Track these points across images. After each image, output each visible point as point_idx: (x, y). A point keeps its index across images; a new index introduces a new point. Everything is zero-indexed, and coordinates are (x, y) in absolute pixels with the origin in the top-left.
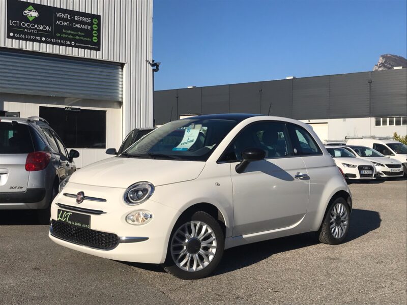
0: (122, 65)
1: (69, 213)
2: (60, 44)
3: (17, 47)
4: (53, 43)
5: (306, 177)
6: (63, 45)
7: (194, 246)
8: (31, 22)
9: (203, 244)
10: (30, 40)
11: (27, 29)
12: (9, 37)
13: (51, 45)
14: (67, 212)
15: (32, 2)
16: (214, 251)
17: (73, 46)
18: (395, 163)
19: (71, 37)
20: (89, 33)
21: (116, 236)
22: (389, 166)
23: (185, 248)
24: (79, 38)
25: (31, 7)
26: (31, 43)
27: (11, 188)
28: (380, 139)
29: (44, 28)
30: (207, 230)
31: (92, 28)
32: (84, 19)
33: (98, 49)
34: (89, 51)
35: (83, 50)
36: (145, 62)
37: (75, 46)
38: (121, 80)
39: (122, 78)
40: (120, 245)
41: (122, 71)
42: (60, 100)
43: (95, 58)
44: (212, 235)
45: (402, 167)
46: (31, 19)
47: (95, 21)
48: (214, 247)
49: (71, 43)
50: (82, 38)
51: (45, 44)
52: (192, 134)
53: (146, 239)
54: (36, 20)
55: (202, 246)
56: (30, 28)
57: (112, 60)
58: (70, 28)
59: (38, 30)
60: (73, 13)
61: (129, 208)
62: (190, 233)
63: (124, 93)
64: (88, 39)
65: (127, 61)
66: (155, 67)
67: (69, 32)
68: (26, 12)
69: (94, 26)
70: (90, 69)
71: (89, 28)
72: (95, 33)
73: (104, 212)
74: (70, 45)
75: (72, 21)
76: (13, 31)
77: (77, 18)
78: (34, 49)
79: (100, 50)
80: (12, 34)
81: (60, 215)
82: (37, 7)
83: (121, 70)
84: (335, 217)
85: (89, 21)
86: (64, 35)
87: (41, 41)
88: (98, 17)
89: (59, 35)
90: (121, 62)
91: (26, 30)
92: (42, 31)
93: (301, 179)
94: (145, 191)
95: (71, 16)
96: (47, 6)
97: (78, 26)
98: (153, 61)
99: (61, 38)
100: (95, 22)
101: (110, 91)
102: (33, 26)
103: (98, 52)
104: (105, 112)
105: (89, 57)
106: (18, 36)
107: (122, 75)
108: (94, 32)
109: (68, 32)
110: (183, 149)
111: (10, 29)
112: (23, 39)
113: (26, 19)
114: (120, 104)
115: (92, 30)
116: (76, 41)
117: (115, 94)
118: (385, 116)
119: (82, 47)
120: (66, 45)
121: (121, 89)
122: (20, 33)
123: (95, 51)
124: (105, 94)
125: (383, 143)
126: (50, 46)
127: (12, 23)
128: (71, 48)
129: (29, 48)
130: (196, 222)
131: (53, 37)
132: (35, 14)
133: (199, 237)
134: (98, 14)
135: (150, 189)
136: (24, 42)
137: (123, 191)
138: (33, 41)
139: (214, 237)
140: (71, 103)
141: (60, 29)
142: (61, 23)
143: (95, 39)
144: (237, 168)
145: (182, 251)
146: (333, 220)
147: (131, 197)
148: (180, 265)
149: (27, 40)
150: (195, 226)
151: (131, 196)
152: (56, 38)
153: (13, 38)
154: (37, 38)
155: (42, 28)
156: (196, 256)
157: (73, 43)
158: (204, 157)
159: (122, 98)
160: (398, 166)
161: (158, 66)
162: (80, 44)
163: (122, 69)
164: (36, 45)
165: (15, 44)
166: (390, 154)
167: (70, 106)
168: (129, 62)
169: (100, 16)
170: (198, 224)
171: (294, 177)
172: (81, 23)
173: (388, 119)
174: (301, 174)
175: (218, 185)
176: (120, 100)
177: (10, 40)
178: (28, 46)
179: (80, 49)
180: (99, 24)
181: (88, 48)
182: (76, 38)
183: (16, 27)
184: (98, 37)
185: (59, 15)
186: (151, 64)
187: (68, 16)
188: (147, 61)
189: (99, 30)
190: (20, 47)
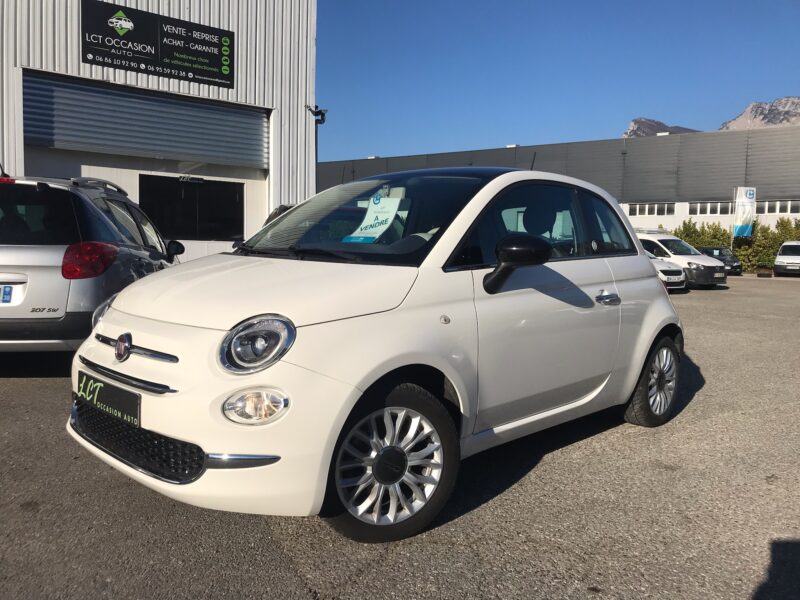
0: (268, 112)
1: (100, 385)
2: (170, 76)
3: (99, 78)
4: (159, 74)
5: (614, 300)
6: (175, 77)
7: (392, 465)
8: (121, 38)
9: (413, 460)
10: (121, 67)
11: (116, 48)
12: (85, 60)
13: (156, 77)
14: (96, 381)
15: (122, 4)
16: (436, 474)
17: (190, 80)
18: (673, 268)
19: (186, 64)
20: (216, 60)
21: (199, 449)
22: (665, 272)
23: (369, 471)
24: (200, 67)
25: (120, 14)
26: (123, 72)
27: (34, 310)
28: (649, 232)
29: (144, 48)
30: (420, 428)
31: (220, 51)
32: (207, 37)
33: (231, 86)
34: (216, 88)
35: (206, 86)
36: (304, 108)
37: (193, 80)
38: (266, 135)
39: (268, 133)
40: (210, 473)
41: (268, 122)
42: (171, 165)
43: (225, 99)
44: (433, 439)
45: (683, 274)
46: (121, 33)
47: (226, 40)
48: (436, 466)
49: (187, 74)
50: (205, 68)
51: (145, 75)
52: (382, 208)
53: (275, 459)
54: (129, 36)
55: (410, 464)
56: (120, 48)
57: (252, 104)
58: (185, 50)
59: (134, 52)
60: (190, 26)
61: (232, 382)
62: (382, 434)
63: (272, 157)
64: (215, 70)
65: (277, 105)
66: (319, 117)
67: (184, 56)
68: (114, 20)
69: (224, 48)
70: (217, 117)
71: (216, 51)
72: (224, 61)
73: (171, 388)
74: (186, 78)
75: (189, 39)
76: (92, 51)
77: (196, 35)
78: (128, 83)
79: (233, 88)
80: (90, 56)
81: (82, 385)
82: (131, 14)
83: (266, 120)
84: (655, 375)
85: (216, 40)
86: (175, 62)
87: (138, 70)
88: (230, 35)
89: (167, 61)
90: (266, 106)
91: (113, 51)
92: (140, 53)
93: (606, 303)
94: (272, 337)
95: (187, 32)
96: (147, 13)
97: (199, 48)
98: (316, 107)
99: (171, 66)
100: (226, 42)
101: (249, 152)
102: (124, 44)
103: (230, 90)
104: (243, 184)
105: (216, 98)
106: (101, 59)
107: (268, 127)
108: (224, 58)
109: (182, 56)
110: (366, 238)
111: (87, 47)
112: (109, 65)
113: (113, 33)
114: (266, 173)
115: (221, 54)
116: (195, 72)
117: (257, 158)
118: (643, 202)
119: (205, 82)
120: (180, 78)
121: (266, 150)
122: (101, 54)
123: (226, 89)
124: (240, 156)
125: (654, 239)
126: (153, 79)
127: (90, 38)
128: (187, 82)
129: (120, 81)
130: (395, 410)
131: (159, 63)
132: (128, 25)
133: (403, 444)
134: (231, 30)
135: (284, 334)
136: (111, 70)
137: (219, 338)
138: (127, 69)
139: (437, 444)
140: (190, 169)
141: (169, 51)
142: (171, 42)
143: (225, 70)
144: (487, 281)
145: (363, 478)
146: (653, 380)
147: (237, 353)
148: (357, 512)
149: (115, 67)
150: (394, 417)
151: (239, 349)
152: (164, 65)
153: (92, 62)
154: (132, 64)
155: (139, 48)
156: (395, 489)
157: (191, 75)
158: (414, 256)
159: (268, 164)
160: (677, 273)
161: (323, 115)
162: (202, 77)
163: (268, 118)
164: (131, 75)
165: (96, 73)
166: (664, 254)
167: (187, 175)
168: (279, 108)
169: (233, 33)
170: (401, 415)
171: (594, 300)
172: (203, 42)
173: (647, 206)
174: (606, 293)
175: (447, 321)
176: (266, 166)
177: (88, 65)
178: (119, 77)
179: (202, 85)
180: (231, 46)
181: (215, 84)
182: (195, 66)
183: (98, 44)
184: (231, 66)
185: (167, 28)
186: (312, 112)
187: (182, 31)
188: (306, 106)
189: (231, 56)
190: (105, 78)
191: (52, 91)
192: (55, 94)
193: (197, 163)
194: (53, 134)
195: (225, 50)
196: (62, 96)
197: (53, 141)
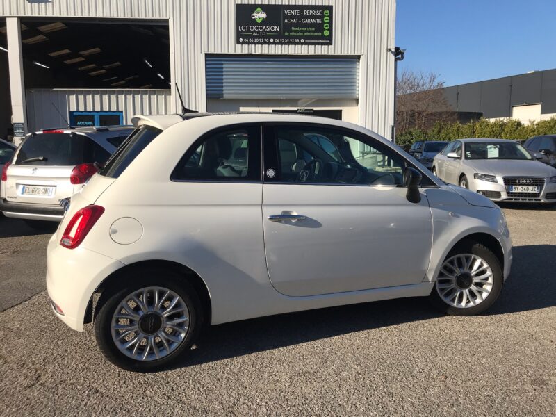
0: (359, 57)
2: (289, 44)
3: (247, 52)
4: (282, 44)
6: (292, 44)
8: (259, 25)
10: (259, 43)
11: (256, 32)
12: (238, 43)
13: (280, 46)
15: (260, 3)
17: (302, 44)
19: (300, 34)
20: (319, 27)
24: (309, 34)
25: (259, 9)
26: (260, 46)
29: (273, 28)
31: (322, 20)
32: (314, 13)
33: (330, 43)
34: (320, 46)
35: (313, 46)
36: (385, 51)
37: (305, 43)
39: (359, 73)
43: (326, 53)
46: (259, 21)
47: (327, 12)
49: (300, 40)
50: (312, 34)
51: (273, 46)
54: (264, 22)
56: (259, 31)
57: (346, 54)
58: (299, 25)
59: (266, 32)
60: (302, 8)
64: (319, 34)
65: (364, 52)
66: (400, 56)
68: (255, 14)
70: (321, 66)
71: (320, 21)
72: (326, 27)
74: (300, 43)
75: (301, 17)
76: (242, 36)
77: (306, 13)
78: (263, 52)
79: (331, 44)
80: (241, 40)
82: (265, 8)
83: (358, 64)
85: (320, 14)
86: (292, 34)
87: (269, 43)
88: (330, 8)
89: (287, 34)
90: (356, 54)
91: (254, 34)
92: (270, 32)
95: (300, 12)
96: (275, 5)
97: (308, 21)
98: (397, 49)
99: (289, 37)
101: (345, 88)
102: (261, 28)
103: (330, 46)
104: (341, 110)
105: (320, 53)
106: (247, 40)
107: (359, 68)
108: (325, 25)
109: (297, 29)
111: (239, 34)
112: (252, 43)
113: (254, 22)
114: (357, 100)
115: (323, 22)
116: (305, 37)
117: (353, 91)
119: (312, 44)
120: (295, 44)
121: (357, 85)
122: (248, 37)
123: (326, 46)
124: (338, 91)
126: (278, 47)
127: (241, 29)
128: (300, 46)
129: (258, 52)
131: (282, 36)
132: (263, 16)
134: (330, 4)
136: (253, 46)
138: (262, 43)
141: (288, 27)
142: (289, 21)
143: (326, 33)
149: (255, 43)
152: (285, 37)
153: (243, 43)
154: (266, 40)
155: (270, 29)
157: (302, 41)
159: (358, 95)
161: (402, 54)
162: (310, 41)
163: (359, 62)
164: (265, 46)
165: (245, 49)
167: (302, 108)
168: (366, 54)
169: (332, 6)
172: (311, 17)
176: (357, 97)
177: (240, 45)
178: (258, 50)
179: (310, 46)
180: (331, 16)
181: (319, 44)
182: (306, 34)
183: (246, 32)
184: (330, 30)
185: (288, 12)
186: (392, 52)
187: (297, 12)
188: (387, 49)
189: (330, 23)
190: (250, 52)
191: (222, 64)
192: (224, 66)
193: (312, 99)
194: (223, 90)
195: (326, 19)
196: (227, 66)
197: (222, 94)
